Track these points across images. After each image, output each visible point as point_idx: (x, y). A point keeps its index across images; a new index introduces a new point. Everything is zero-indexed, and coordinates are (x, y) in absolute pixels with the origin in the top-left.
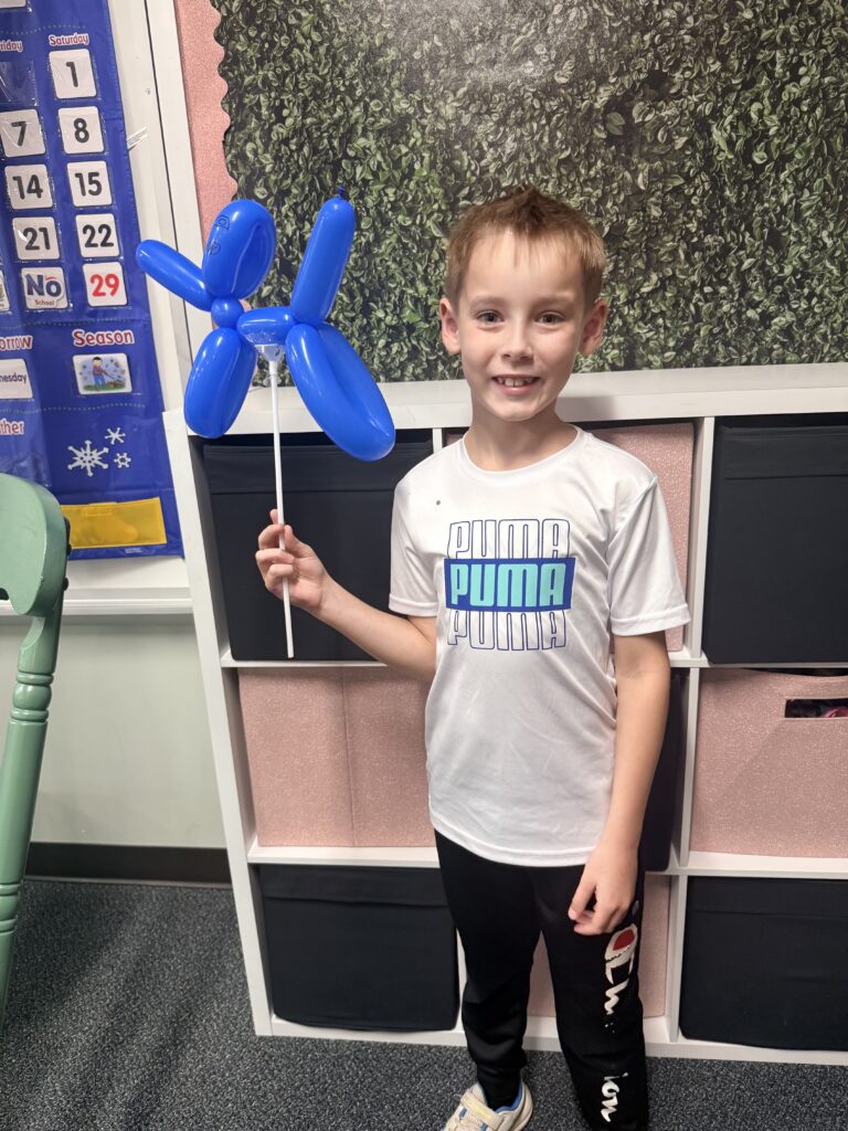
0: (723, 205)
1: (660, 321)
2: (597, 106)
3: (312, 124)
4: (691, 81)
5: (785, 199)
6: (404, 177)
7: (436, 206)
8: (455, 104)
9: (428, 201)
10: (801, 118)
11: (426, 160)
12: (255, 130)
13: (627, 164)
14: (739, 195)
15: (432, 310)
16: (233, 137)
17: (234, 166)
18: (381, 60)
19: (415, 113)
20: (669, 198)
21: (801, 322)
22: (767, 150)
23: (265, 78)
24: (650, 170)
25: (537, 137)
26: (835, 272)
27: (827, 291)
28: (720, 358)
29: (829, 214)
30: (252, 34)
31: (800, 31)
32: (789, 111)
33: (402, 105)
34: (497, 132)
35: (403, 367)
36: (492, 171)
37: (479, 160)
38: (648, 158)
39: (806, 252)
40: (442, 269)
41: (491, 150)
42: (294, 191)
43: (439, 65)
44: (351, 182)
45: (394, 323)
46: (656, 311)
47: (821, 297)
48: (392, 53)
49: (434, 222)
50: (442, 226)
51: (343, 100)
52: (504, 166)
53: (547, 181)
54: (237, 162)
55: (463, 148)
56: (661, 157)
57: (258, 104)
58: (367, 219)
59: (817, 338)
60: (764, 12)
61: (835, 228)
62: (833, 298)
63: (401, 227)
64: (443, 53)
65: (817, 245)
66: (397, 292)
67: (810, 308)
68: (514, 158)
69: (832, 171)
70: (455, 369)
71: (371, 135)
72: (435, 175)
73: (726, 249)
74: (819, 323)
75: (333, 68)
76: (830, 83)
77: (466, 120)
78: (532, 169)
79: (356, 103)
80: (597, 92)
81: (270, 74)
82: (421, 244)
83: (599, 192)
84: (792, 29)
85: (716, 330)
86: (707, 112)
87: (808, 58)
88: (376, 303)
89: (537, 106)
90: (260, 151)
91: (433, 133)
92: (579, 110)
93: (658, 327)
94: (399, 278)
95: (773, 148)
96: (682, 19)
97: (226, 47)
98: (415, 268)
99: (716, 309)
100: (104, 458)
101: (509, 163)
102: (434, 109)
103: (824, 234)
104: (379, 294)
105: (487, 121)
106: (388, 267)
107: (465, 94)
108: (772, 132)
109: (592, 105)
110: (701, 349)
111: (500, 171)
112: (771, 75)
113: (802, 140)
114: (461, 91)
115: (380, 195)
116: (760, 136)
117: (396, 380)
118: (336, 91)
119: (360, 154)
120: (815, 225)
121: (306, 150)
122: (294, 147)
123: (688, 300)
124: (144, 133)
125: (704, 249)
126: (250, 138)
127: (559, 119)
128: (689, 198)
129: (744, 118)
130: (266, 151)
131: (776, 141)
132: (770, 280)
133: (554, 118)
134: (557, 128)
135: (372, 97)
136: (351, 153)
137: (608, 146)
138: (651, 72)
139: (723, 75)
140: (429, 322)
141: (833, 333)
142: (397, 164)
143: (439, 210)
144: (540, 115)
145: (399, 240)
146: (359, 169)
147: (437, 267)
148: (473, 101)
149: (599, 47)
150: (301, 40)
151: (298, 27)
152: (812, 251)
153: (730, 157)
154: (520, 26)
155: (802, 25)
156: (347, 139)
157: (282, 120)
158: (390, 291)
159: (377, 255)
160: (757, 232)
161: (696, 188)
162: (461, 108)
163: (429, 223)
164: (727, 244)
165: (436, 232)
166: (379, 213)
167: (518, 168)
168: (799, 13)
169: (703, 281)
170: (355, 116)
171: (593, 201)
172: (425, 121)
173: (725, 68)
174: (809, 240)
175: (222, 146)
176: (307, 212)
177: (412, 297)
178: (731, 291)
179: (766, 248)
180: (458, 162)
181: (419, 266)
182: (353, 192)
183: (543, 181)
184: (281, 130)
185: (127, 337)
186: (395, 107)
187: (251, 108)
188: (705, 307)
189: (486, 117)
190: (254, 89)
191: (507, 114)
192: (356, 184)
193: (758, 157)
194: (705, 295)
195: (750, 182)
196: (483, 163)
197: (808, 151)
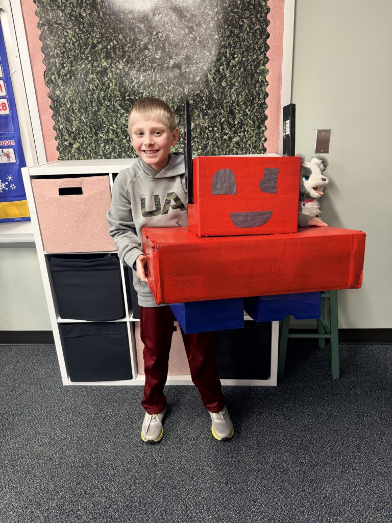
0: (213, 100)
1: (196, 139)
2: (170, 66)
3: (74, 69)
4: (200, 58)
5: (234, 98)
6: (106, 88)
7: (118, 99)
8: (123, 64)
9: (115, 97)
10: (236, 71)
11: (114, 83)
12: (55, 71)
13: (181, 85)
14: (218, 97)
15: (119, 134)
16: (47, 74)
17: (48, 83)
18: (97, 48)
19: (109, 67)
20: (195, 97)
21: (242, 140)
22: (226, 82)
23: (57, 53)
24: (189, 88)
25: (150, 76)
26: (252, 123)
27: (249, 130)
28: (216, 153)
29: (248, 104)
30: (52, 38)
31: (234, 43)
32: (232, 69)
33: (104, 64)
34: (137, 74)
35: (110, 153)
36: (136, 86)
37: (132, 83)
38: (188, 83)
39: (242, 116)
40: (121, 119)
41: (136, 80)
42: (69, 92)
43: (117, 50)
44: (89, 90)
45: (106, 138)
46: (194, 136)
47: (248, 132)
48: (100, 46)
49: (118, 104)
50: (121, 105)
51: (84, 61)
52: (140, 85)
53: (155, 91)
54: (49, 82)
55: (126, 79)
56: (192, 83)
57: (55, 62)
58: (95, 103)
59: (247, 146)
60: (222, 36)
61: (250, 108)
62: (252, 132)
63: (107, 105)
64: (117, 46)
65: (245, 114)
66: (106, 128)
67: (245, 135)
68: (143, 83)
69: (248, 89)
70: (128, 155)
71: (94, 74)
72: (117, 88)
73: (215, 115)
74: (247, 141)
75: (81, 50)
76: (245, 60)
77: (127, 69)
78: (149, 87)
79: (89, 63)
80: (169, 61)
81: (59, 52)
82: (114, 111)
83: (172, 95)
84: (231, 42)
85: (214, 143)
86: (206, 69)
87: (237, 52)
88: (99, 131)
89: (150, 65)
90: (57, 78)
91: (115, 74)
92: (164, 67)
93: (195, 141)
94: (107, 123)
95: (228, 81)
96: (196, 38)
97: (43, 42)
98: (112, 120)
99: (214, 135)
100: (6, 186)
101: (142, 84)
102: (116, 66)
103: (247, 110)
104: (100, 128)
105: (134, 70)
106: (103, 119)
107: (126, 61)
108: (227, 76)
109: (168, 66)
110: (210, 149)
111: (139, 87)
112: (226, 57)
113: (237, 79)
114: (125, 60)
115: (99, 95)
116: (223, 77)
117: (108, 158)
118: (82, 58)
119: (91, 80)
120: (244, 107)
121: (73, 78)
122: (68, 77)
123: (205, 133)
124: (16, 71)
125: (209, 115)
126: (53, 74)
127: (158, 70)
128: (202, 98)
129: (218, 71)
130: (59, 78)
131: (229, 79)
132: (231, 126)
133: (156, 70)
134: (157, 73)
135: (94, 61)
136: (88, 80)
137: (175, 79)
138: (186, 55)
139: (210, 57)
140: (118, 138)
141: (252, 144)
142: (104, 84)
143: (119, 100)
144: (151, 69)
145: (106, 110)
146: (91, 85)
147: (120, 119)
148: (128, 63)
149: (169, 46)
150: (69, 41)
151: (68, 36)
152: (243, 116)
153: (215, 84)
154: (142, 38)
155: (234, 41)
156: (86, 75)
157: (64, 68)
158: (104, 127)
159: (99, 115)
160: (225, 109)
161: (204, 94)
162: (125, 65)
163: (116, 104)
164: (216, 113)
165: (119, 108)
166: (99, 101)
167: (145, 86)
168: (233, 37)
169: (209, 126)
170: (89, 67)
171: (171, 98)
172: (113, 70)
173: (211, 55)
174: (242, 112)
175: (43, 76)
176: (74, 100)
177: (112, 129)
178: (218, 129)
179: (228, 115)
180: (124, 84)
181: (114, 119)
182: (89, 93)
183: (153, 91)
184: (64, 71)
185: (13, 143)
186: (103, 64)
187: (53, 63)
188: (210, 135)
189: (133, 69)
190: (53, 57)
191: (140, 67)
192: (90, 91)
193: (224, 84)
194: (210, 131)
195: (222, 93)
196: (133, 84)
197: (240, 82)
